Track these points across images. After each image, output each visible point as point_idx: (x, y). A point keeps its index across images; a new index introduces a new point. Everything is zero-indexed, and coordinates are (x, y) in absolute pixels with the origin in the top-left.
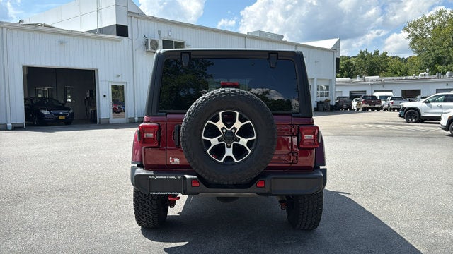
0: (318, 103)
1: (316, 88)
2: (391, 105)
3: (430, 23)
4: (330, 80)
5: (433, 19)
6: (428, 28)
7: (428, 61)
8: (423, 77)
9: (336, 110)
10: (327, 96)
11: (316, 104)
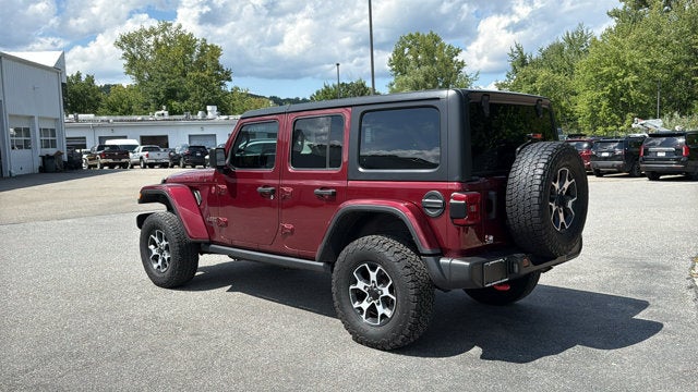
0: (43, 157)
1: (38, 131)
2: (145, 159)
3: (152, 39)
4: (56, 120)
5: (155, 34)
6: (148, 46)
7: (158, 94)
8: (162, 118)
9: (72, 169)
10: (54, 145)
11: (40, 159)
